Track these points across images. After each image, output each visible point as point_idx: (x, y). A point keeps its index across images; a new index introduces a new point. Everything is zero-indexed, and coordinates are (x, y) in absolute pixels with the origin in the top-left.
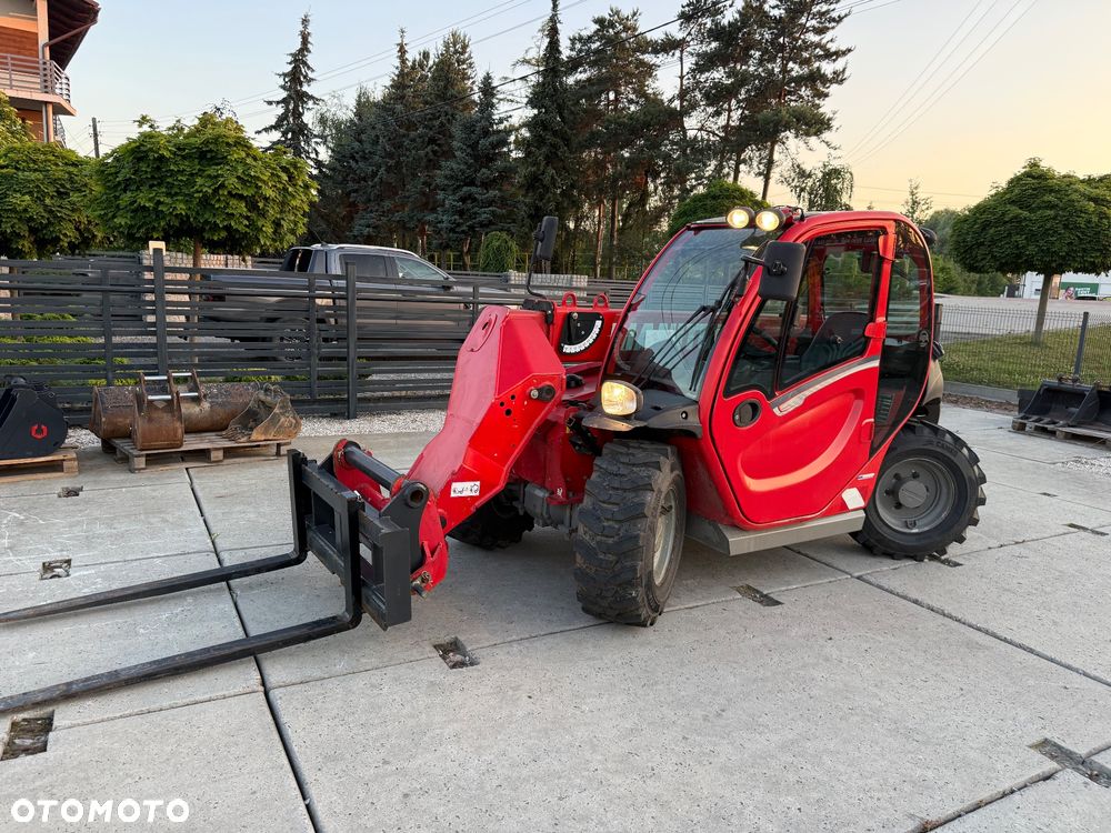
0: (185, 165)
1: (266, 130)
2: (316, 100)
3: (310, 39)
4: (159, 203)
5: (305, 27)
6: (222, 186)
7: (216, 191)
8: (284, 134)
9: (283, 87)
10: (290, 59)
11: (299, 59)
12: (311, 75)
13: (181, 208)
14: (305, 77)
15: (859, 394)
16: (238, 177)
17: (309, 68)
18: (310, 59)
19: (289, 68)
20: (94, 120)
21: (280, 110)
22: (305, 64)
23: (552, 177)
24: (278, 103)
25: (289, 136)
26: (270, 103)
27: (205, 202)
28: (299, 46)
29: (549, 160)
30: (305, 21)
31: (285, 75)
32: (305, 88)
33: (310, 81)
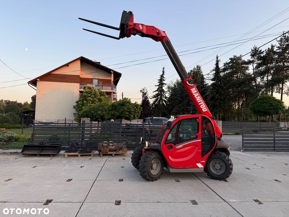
0: (119, 107)
1: (155, 91)
2: (165, 84)
3: (164, 72)
4: (115, 113)
5: (163, 70)
6: (124, 110)
7: (123, 110)
8: (159, 92)
9: (158, 82)
10: (160, 76)
11: (162, 76)
12: (164, 79)
13: (118, 114)
14: (163, 80)
15: (197, 146)
16: (127, 108)
17: (164, 78)
18: (164, 76)
19: (160, 78)
20: (122, 93)
21: (158, 87)
22: (163, 77)
23: (218, 97)
24: (157, 86)
25: (160, 92)
26: (156, 86)
27: (122, 112)
28: (162, 74)
29: (217, 93)
30: (163, 69)
31: (159, 80)
32: (163, 82)
33: (164, 80)
